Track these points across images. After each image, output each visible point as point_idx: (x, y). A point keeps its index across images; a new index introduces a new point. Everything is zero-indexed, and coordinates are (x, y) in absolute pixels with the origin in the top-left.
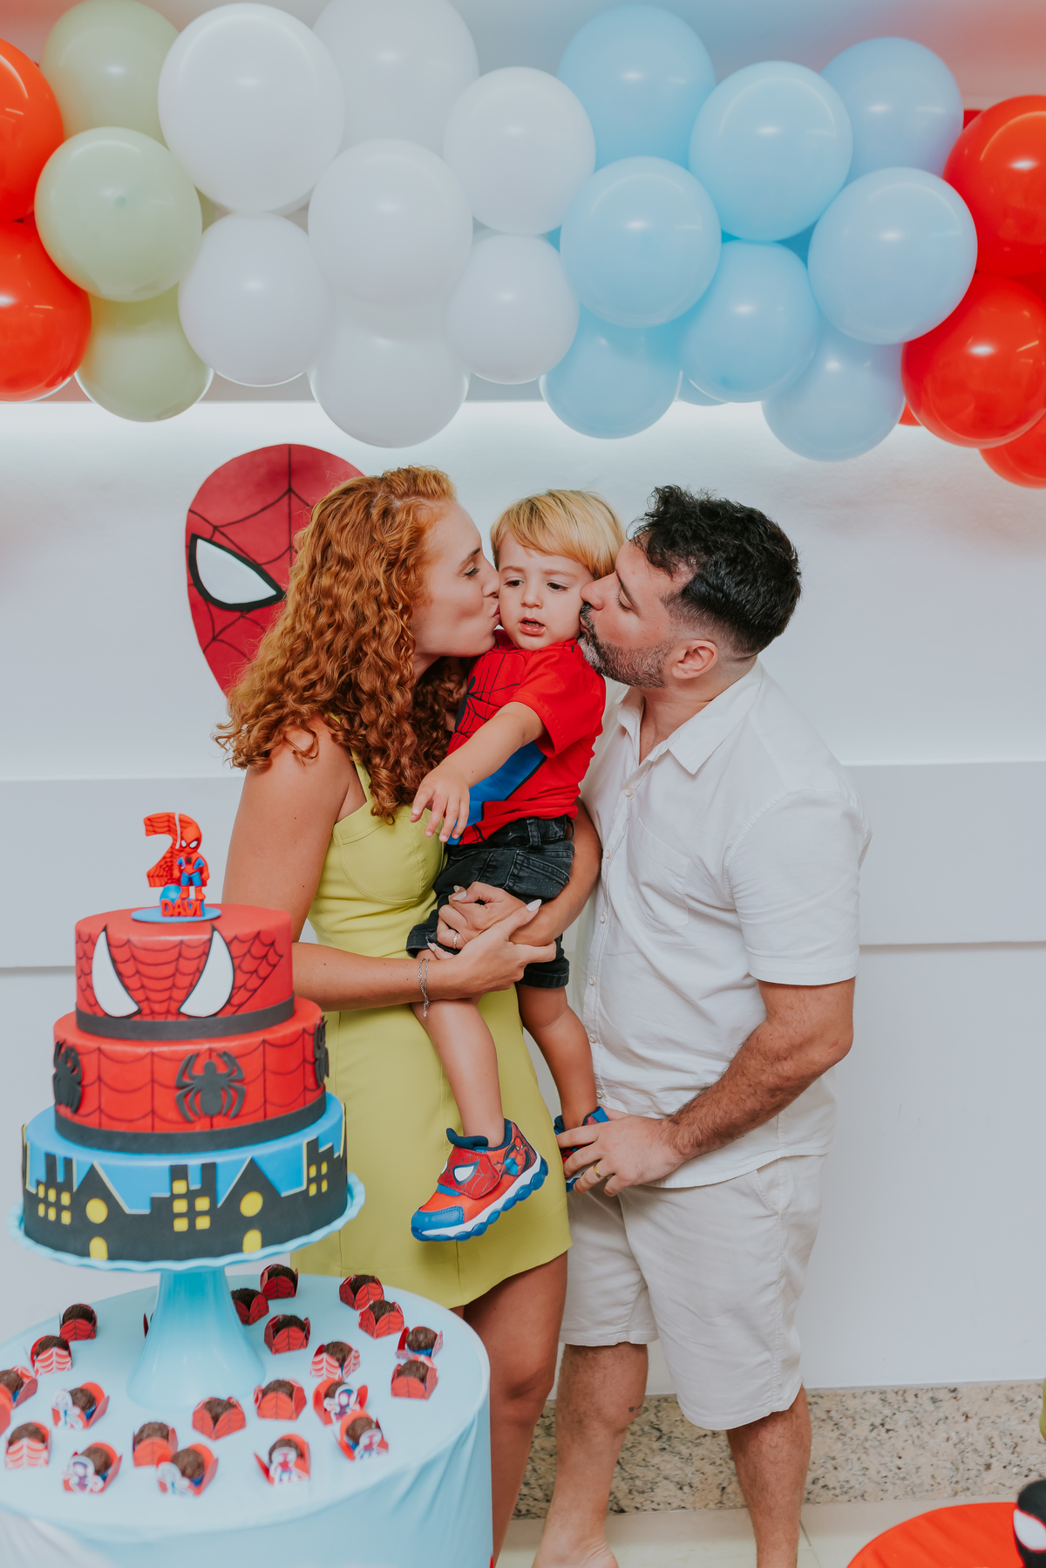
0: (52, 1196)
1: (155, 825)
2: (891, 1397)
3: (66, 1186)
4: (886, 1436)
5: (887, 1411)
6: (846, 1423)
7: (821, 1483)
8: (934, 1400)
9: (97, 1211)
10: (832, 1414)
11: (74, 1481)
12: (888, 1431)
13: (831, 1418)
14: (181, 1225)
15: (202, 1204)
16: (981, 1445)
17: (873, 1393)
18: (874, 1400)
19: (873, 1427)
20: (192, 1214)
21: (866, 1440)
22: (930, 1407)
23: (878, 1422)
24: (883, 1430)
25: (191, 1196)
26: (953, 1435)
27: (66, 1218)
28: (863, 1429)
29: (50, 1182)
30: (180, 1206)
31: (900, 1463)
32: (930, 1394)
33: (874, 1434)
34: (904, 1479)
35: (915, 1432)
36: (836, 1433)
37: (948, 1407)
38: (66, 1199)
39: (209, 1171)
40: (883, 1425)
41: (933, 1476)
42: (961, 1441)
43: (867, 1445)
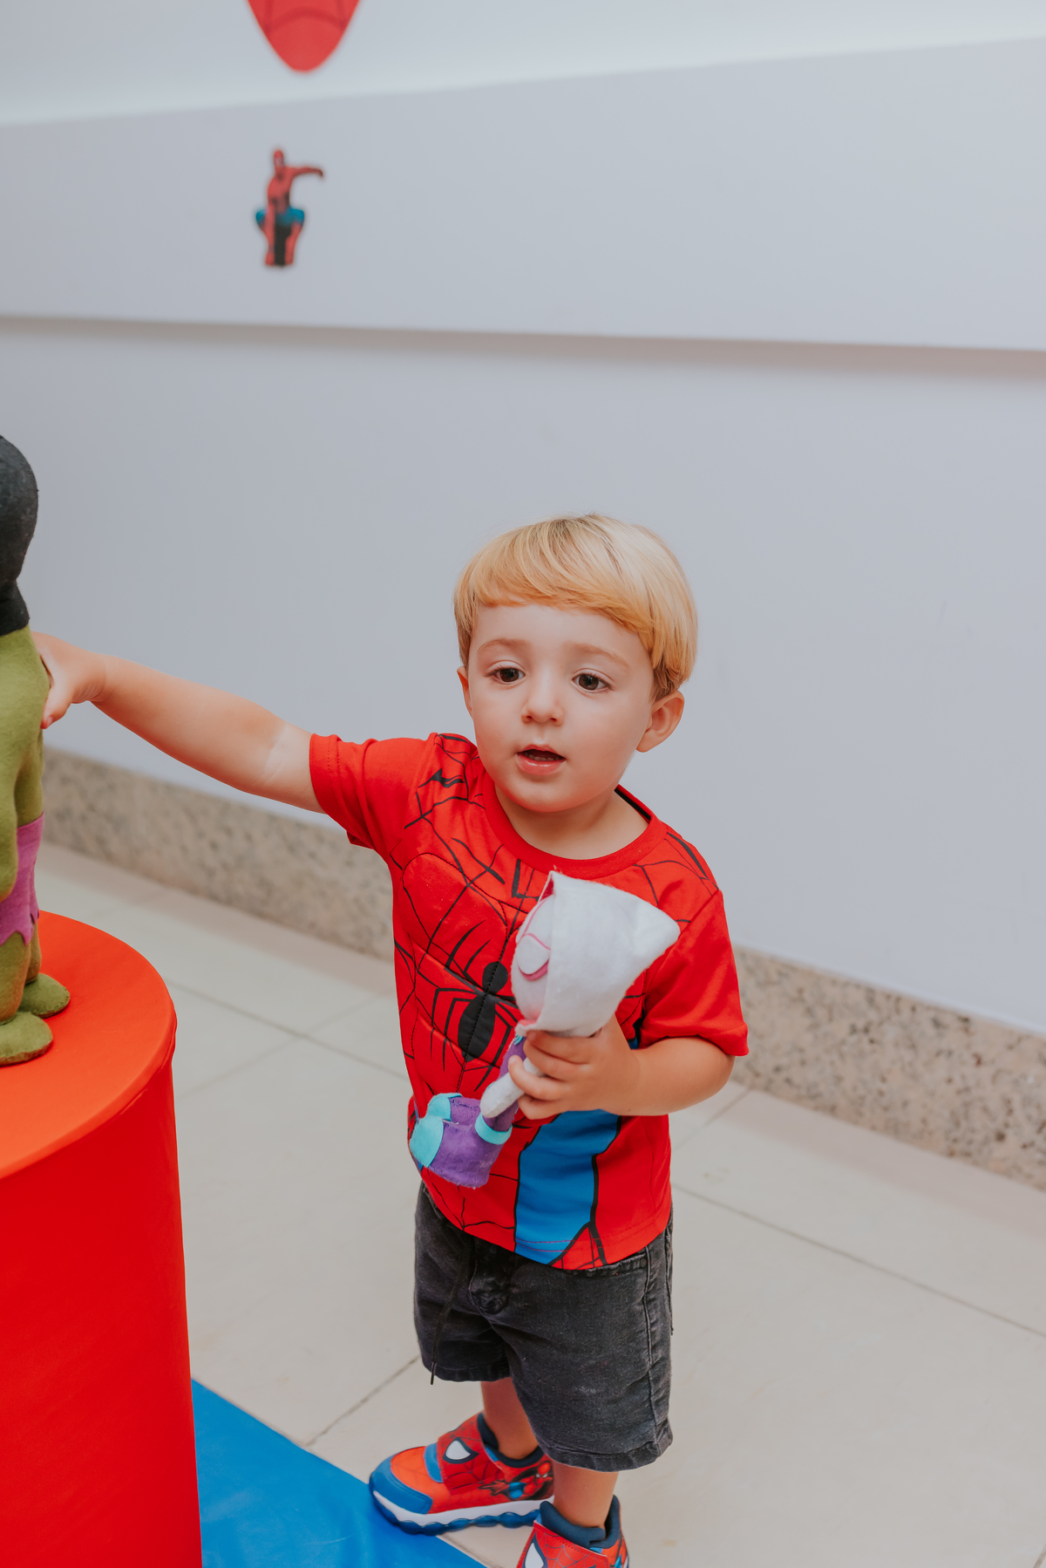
2: (880, 1000)
4: (867, 1047)
5: (873, 1016)
6: (821, 1013)
7: (784, 1075)
8: (937, 1024)
10: (806, 995)
12: (872, 1041)
13: (802, 1000)
16: (995, 1104)
17: (858, 986)
18: (858, 997)
19: (854, 1030)
21: (843, 1042)
22: (931, 1030)
23: (861, 1024)
24: (865, 1039)
26: (957, 1078)
28: (840, 1028)
31: (883, 1087)
32: (932, 1014)
33: (853, 1039)
34: (886, 1109)
35: (908, 1056)
36: (807, 1021)
37: (954, 1039)
40: (866, 1030)
41: (924, 1121)
42: (967, 1090)
43: (845, 1049)
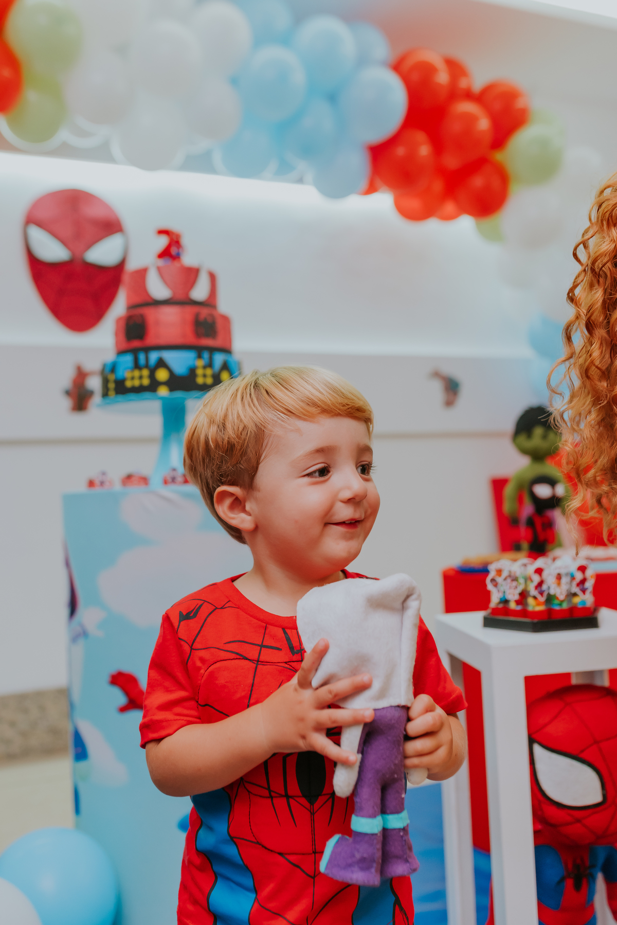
0: (137, 373)
1: (161, 232)
3: (147, 366)
9: (162, 375)
11: (169, 480)
14: (200, 380)
15: (209, 372)
20: (205, 376)
25: (205, 367)
27: (146, 382)
29: (137, 366)
30: (200, 372)
38: (145, 372)
39: (211, 359)
